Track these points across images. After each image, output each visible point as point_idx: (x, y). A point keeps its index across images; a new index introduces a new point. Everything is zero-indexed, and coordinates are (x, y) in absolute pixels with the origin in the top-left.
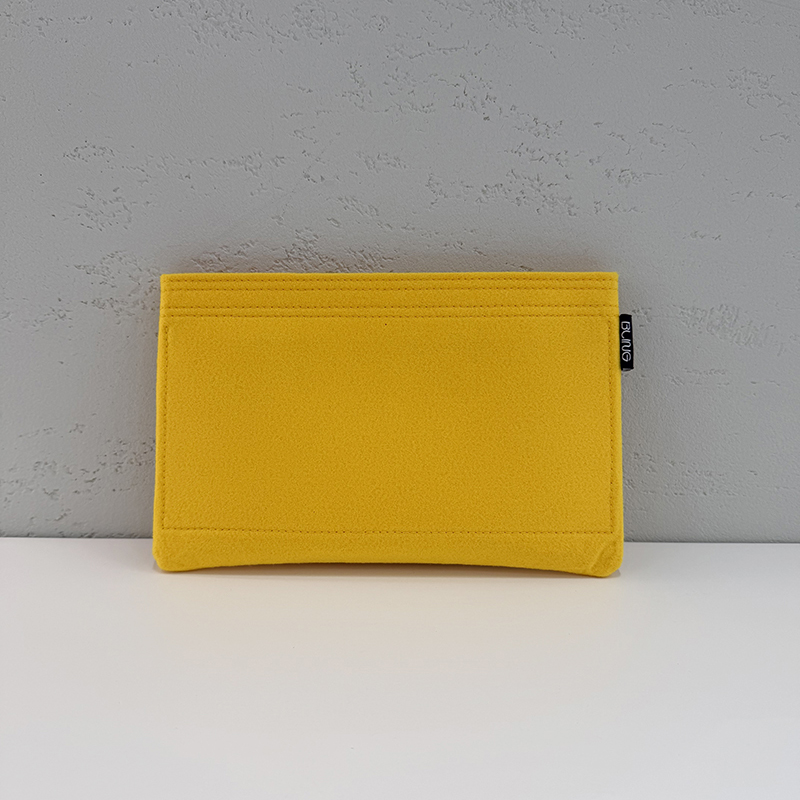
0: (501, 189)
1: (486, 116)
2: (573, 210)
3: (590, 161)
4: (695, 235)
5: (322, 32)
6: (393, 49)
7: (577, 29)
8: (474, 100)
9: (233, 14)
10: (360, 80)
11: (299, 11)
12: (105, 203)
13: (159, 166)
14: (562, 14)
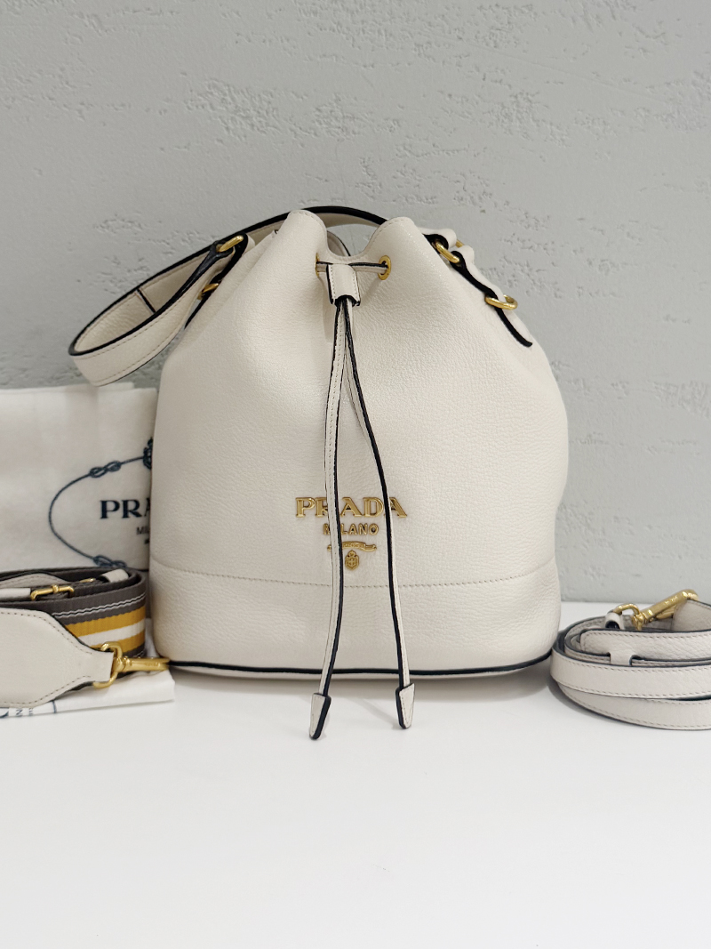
0: (495, 273)
1: (483, 209)
2: (558, 293)
3: (575, 251)
4: (667, 318)
5: (339, 131)
6: (402, 149)
7: (564, 137)
8: (472, 195)
9: (260, 111)
10: (372, 174)
11: (319, 110)
12: (129, 271)
13: (184, 240)
14: (551, 124)
